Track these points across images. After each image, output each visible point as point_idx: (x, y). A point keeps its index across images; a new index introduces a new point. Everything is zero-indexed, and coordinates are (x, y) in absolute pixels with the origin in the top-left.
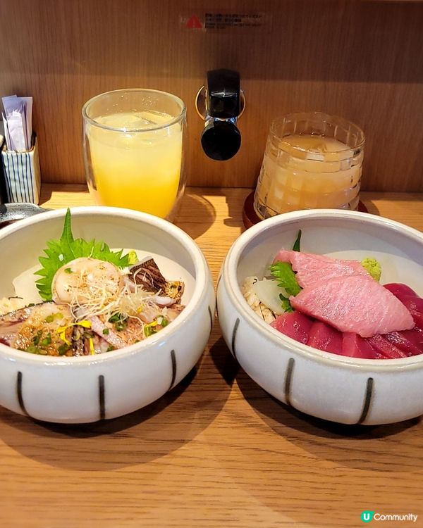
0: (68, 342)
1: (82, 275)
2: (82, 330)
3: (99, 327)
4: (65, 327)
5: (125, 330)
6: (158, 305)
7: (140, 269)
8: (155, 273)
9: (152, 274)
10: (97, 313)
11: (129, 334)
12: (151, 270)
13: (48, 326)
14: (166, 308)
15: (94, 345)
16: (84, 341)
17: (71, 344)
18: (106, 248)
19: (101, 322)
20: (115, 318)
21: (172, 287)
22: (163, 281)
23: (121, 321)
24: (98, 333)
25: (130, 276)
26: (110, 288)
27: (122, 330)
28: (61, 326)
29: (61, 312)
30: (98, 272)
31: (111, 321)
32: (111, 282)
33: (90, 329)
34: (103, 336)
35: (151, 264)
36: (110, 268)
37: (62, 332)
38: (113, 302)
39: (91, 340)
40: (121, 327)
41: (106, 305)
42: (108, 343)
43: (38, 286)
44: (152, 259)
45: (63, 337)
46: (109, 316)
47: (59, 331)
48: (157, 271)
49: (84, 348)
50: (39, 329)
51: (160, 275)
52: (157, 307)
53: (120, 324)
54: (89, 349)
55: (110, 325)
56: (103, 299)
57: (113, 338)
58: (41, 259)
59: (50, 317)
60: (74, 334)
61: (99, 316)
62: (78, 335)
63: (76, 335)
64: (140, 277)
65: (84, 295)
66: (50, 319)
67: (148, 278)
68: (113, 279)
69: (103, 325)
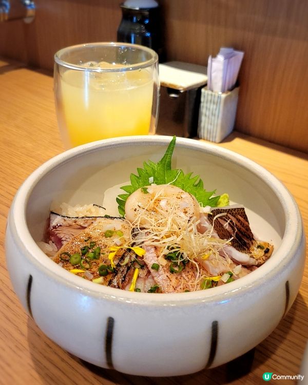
0: (113, 264)
1: (155, 198)
2: (134, 256)
3: (151, 259)
4: (119, 248)
5: (180, 274)
6: (232, 259)
7: (225, 214)
8: (241, 223)
9: (238, 224)
10: (156, 244)
11: (183, 280)
12: (239, 220)
13: (104, 240)
14: (240, 266)
15: (138, 277)
16: (129, 268)
17: (115, 267)
18: (199, 185)
19: (155, 255)
20: (173, 255)
21: (259, 247)
22: (251, 237)
23: (179, 261)
24: (148, 266)
25: (209, 216)
26: (178, 221)
27: (176, 272)
28: (116, 245)
29: (123, 230)
30: (174, 201)
31: (167, 257)
32: (183, 215)
33: (142, 257)
34: (152, 271)
35: (240, 213)
36: (187, 199)
37: (114, 251)
38: (175, 236)
39: (137, 270)
40: (176, 269)
41: (167, 237)
42: (155, 282)
43: (117, 200)
44: (244, 209)
45: (111, 256)
46: (166, 252)
47: (112, 249)
48: (246, 223)
49: (125, 277)
50: (94, 240)
51: (248, 229)
52: (230, 261)
53: (176, 264)
54: (130, 279)
55: (164, 262)
56: (166, 230)
57: (161, 278)
58: (133, 176)
59: (110, 232)
60: (123, 258)
61: (156, 248)
62: (127, 260)
63: (124, 260)
64: (221, 221)
65: (149, 219)
66: (109, 234)
67: (232, 227)
68: (186, 212)
69: (156, 258)
